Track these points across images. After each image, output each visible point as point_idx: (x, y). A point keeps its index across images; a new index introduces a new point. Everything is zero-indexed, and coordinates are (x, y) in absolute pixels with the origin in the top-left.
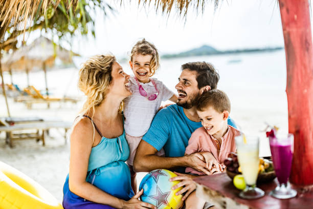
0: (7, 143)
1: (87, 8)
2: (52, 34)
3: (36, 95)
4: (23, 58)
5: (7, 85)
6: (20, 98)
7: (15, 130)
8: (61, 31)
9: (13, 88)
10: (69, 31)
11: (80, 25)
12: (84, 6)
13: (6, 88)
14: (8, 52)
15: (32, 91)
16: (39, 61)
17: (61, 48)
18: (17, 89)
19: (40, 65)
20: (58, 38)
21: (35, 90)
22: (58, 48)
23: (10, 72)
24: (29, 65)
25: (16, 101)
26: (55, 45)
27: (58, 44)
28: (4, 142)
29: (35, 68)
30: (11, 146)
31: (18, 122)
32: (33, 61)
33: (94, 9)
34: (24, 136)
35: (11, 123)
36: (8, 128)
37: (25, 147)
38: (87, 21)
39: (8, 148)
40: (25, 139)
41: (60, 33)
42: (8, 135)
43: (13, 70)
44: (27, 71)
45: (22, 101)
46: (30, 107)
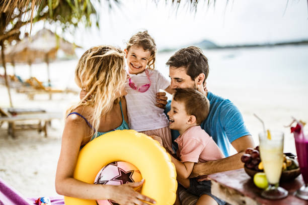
0: (9, 133)
2: (56, 27)
3: (39, 86)
4: (25, 50)
5: (10, 76)
6: (22, 89)
7: (17, 121)
8: (65, 23)
9: (16, 79)
10: (72, 23)
11: (84, 17)
13: (9, 80)
14: (10, 44)
15: (34, 82)
16: (42, 52)
17: (64, 40)
18: (20, 80)
19: (43, 57)
20: (61, 30)
21: (38, 82)
22: (61, 41)
23: (13, 63)
24: (32, 56)
25: (18, 91)
26: (58, 37)
27: (61, 36)
28: (6, 132)
29: (38, 60)
30: (14, 137)
32: (35, 52)
34: (26, 127)
35: (14, 113)
36: (11, 118)
37: (27, 138)
39: (10, 139)
40: (26, 129)
41: (63, 25)
42: (11, 125)
43: (15, 61)
44: (30, 63)
45: (24, 92)
46: (32, 98)
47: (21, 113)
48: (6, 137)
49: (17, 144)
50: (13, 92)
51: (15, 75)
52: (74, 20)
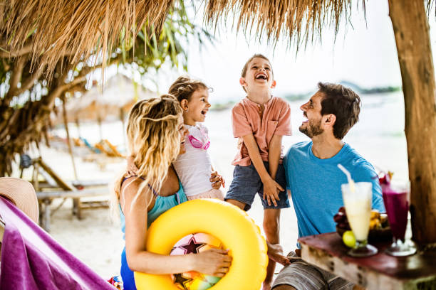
0: (74, 213)
1: (177, 35)
2: (132, 70)
3: (111, 151)
4: (94, 103)
5: (74, 140)
6: (90, 156)
7: (84, 197)
8: (144, 67)
9: (81, 143)
10: (154, 65)
11: (168, 58)
12: (173, 33)
13: (72, 143)
14: (73, 95)
15: (106, 147)
16: (115, 107)
17: (144, 89)
18: (87, 144)
19: (117, 113)
20: (140, 75)
21: (110, 146)
22: (139, 89)
23: (77, 122)
24: (102, 112)
25: (85, 160)
26: (136, 84)
27: (140, 83)
28: (70, 212)
29: (110, 117)
30: (80, 218)
32: (106, 107)
33: (186, 36)
34: (95, 205)
35: (79, 187)
36: (76, 193)
37: (97, 219)
38: (177, 52)
39: (76, 221)
40: (97, 208)
41: (142, 70)
42: (76, 202)
43: (80, 120)
44: (100, 120)
45: (92, 161)
46: (102, 168)
47: (88, 186)
48: (70, 219)
49: (85, 227)
50: (78, 160)
51: (80, 138)
52: (157, 62)
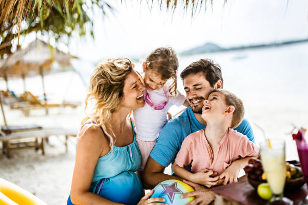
0: (4, 153)
2: (48, 36)
3: (34, 101)
4: (18, 63)
5: (3, 91)
6: (16, 105)
7: (12, 139)
8: (58, 33)
9: (9, 94)
10: (65, 32)
11: (77, 26)
12: (81, 4)
13: (1, 95)
14: (2, 57)
15: (29, 97)
16: (36, 65)
17: (58, 51)
18: (13, 95)
19: (37, 70)
20: (55, 40)
21: (33, 96)
22: (55, 51)
23: (6, 78)
24: (25, 69)
25: (12, 108)
26: (51, 47)
27: (54, 47)
28: (1, 152)
29: (32, 73)
30: (9, 156)
31: (15, 131)
32: (29, 65)
33: (92, 8)
34: (22, 146)
35: (8, 132)
36: (5, 137)
37: (23, 157)
38: (85, 21)
39: (6, 159)
40: (23, 148)
41: (56, 35)
42: (5, 144)
43: (8, 75)
44: (23, 76)
45: (18, 108)
46: (27, 114)
48: (1, 158)
49: (13, 164)
50: (6, 108)
51: (8, 90)
52: (68, 29)
